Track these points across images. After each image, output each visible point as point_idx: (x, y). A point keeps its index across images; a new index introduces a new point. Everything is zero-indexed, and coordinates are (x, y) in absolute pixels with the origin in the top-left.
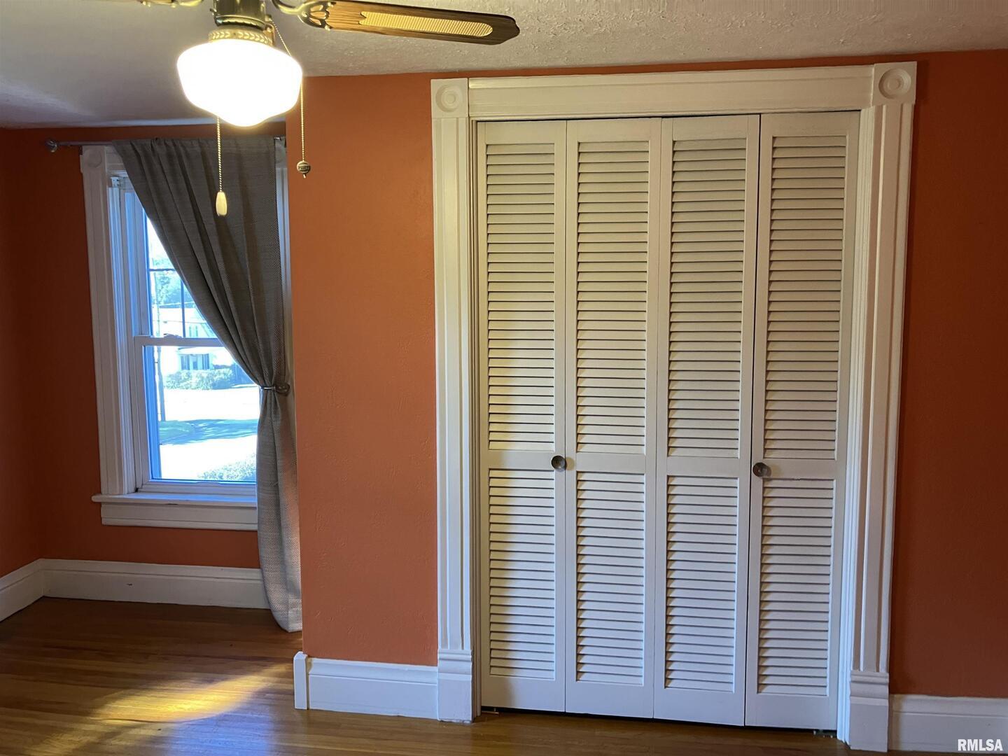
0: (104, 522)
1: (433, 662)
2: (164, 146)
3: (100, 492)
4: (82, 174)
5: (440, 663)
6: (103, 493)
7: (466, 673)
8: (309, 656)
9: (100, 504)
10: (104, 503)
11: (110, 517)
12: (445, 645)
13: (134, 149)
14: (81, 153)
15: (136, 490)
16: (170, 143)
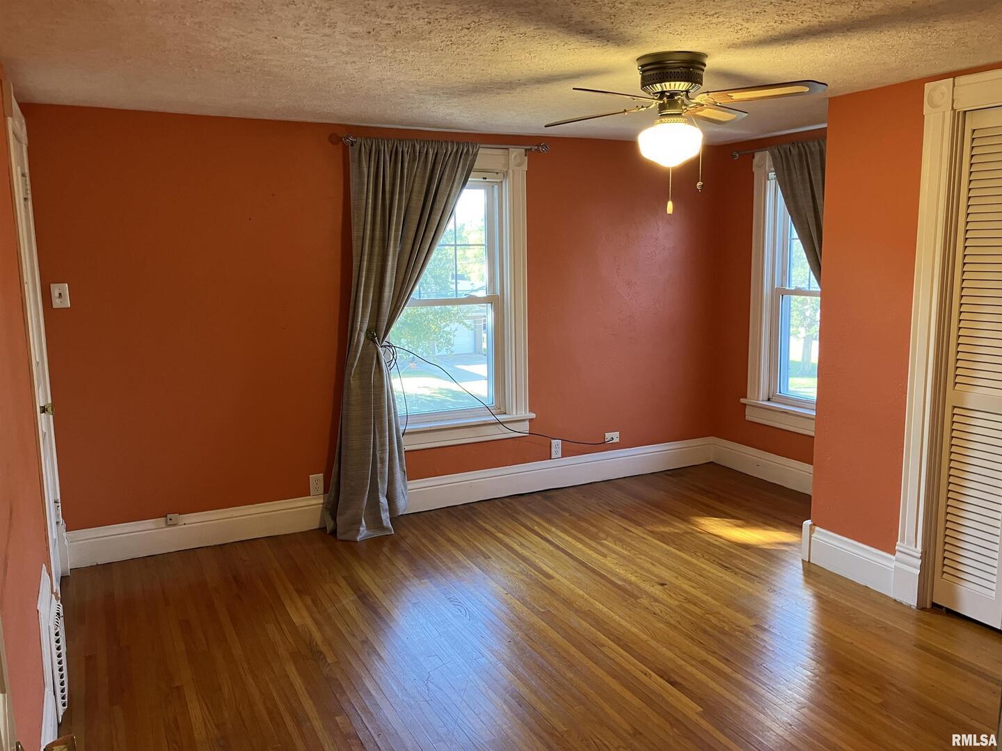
0: (747, 418)
1: (893, 552)
2: (797, 148)
3: (746, 397)
4: (753, 173)
5: (897, 553)
6: (748, 397)
7: (915, 567)
8: (814, 525)
9: (745, 405)
10: (749, 405)
11: (751, 415)
12: (903, 540)
13: (780, 153)
14: (753, 157)
15: (769, 400)
16: (800, 145)
